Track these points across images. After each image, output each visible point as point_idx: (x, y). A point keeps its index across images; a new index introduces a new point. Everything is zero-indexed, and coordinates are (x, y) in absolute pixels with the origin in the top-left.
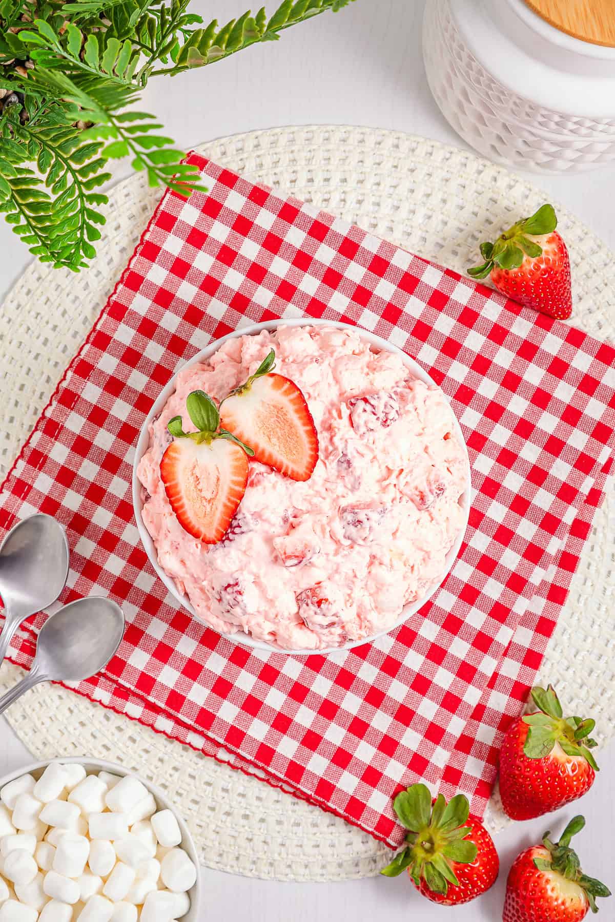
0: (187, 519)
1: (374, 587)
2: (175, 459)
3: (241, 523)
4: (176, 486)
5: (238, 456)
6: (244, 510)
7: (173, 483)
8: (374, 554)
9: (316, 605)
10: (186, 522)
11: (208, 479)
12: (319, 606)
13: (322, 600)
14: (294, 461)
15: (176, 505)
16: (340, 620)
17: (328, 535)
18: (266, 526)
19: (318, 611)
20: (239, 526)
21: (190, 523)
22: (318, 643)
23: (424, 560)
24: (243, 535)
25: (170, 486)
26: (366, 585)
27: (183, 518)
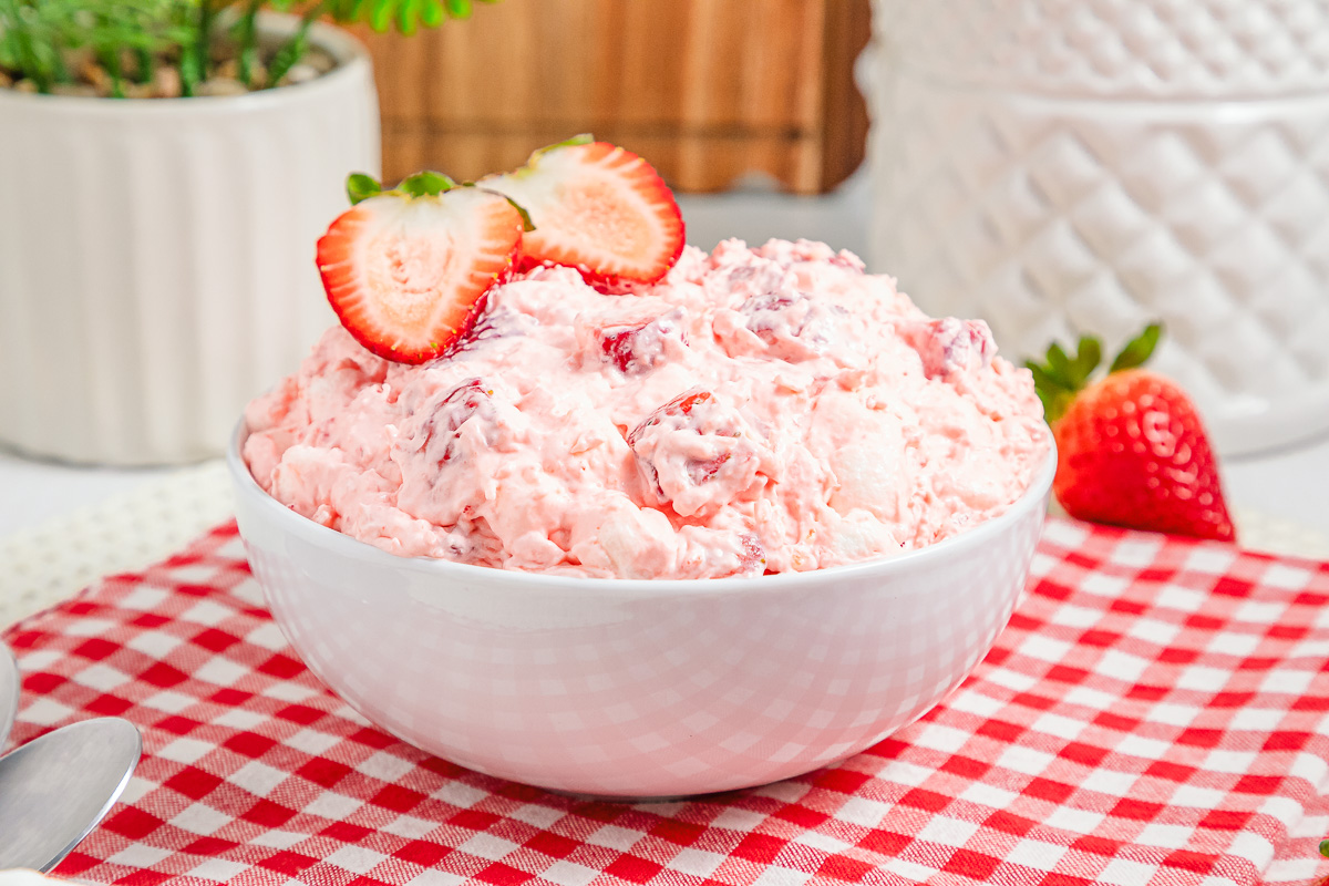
0: (364, 321)
1: (829, 442)
2: (354, 228)
3: (493, 324)
4: (348, 269)
5: (500, 210)
6: (505, 302)
7: (344, 264)
8: (824, 374)
9: (679, 410)
10: (362, 326)
11: (424, 257)
12: (687, 411)
13: (695, 397)
14: (627, 255)
15: (341, 301)
16: (742, 446)
17: (708, 331)
18: (557, 327)
19: (685, 420)
20: (490, 327)
21: (369, 327)
22: (684, 552)
23: (952, 455)
24: (499, 340)
25: (335, 270)
26: (807, 438)
27: (354, 322)
